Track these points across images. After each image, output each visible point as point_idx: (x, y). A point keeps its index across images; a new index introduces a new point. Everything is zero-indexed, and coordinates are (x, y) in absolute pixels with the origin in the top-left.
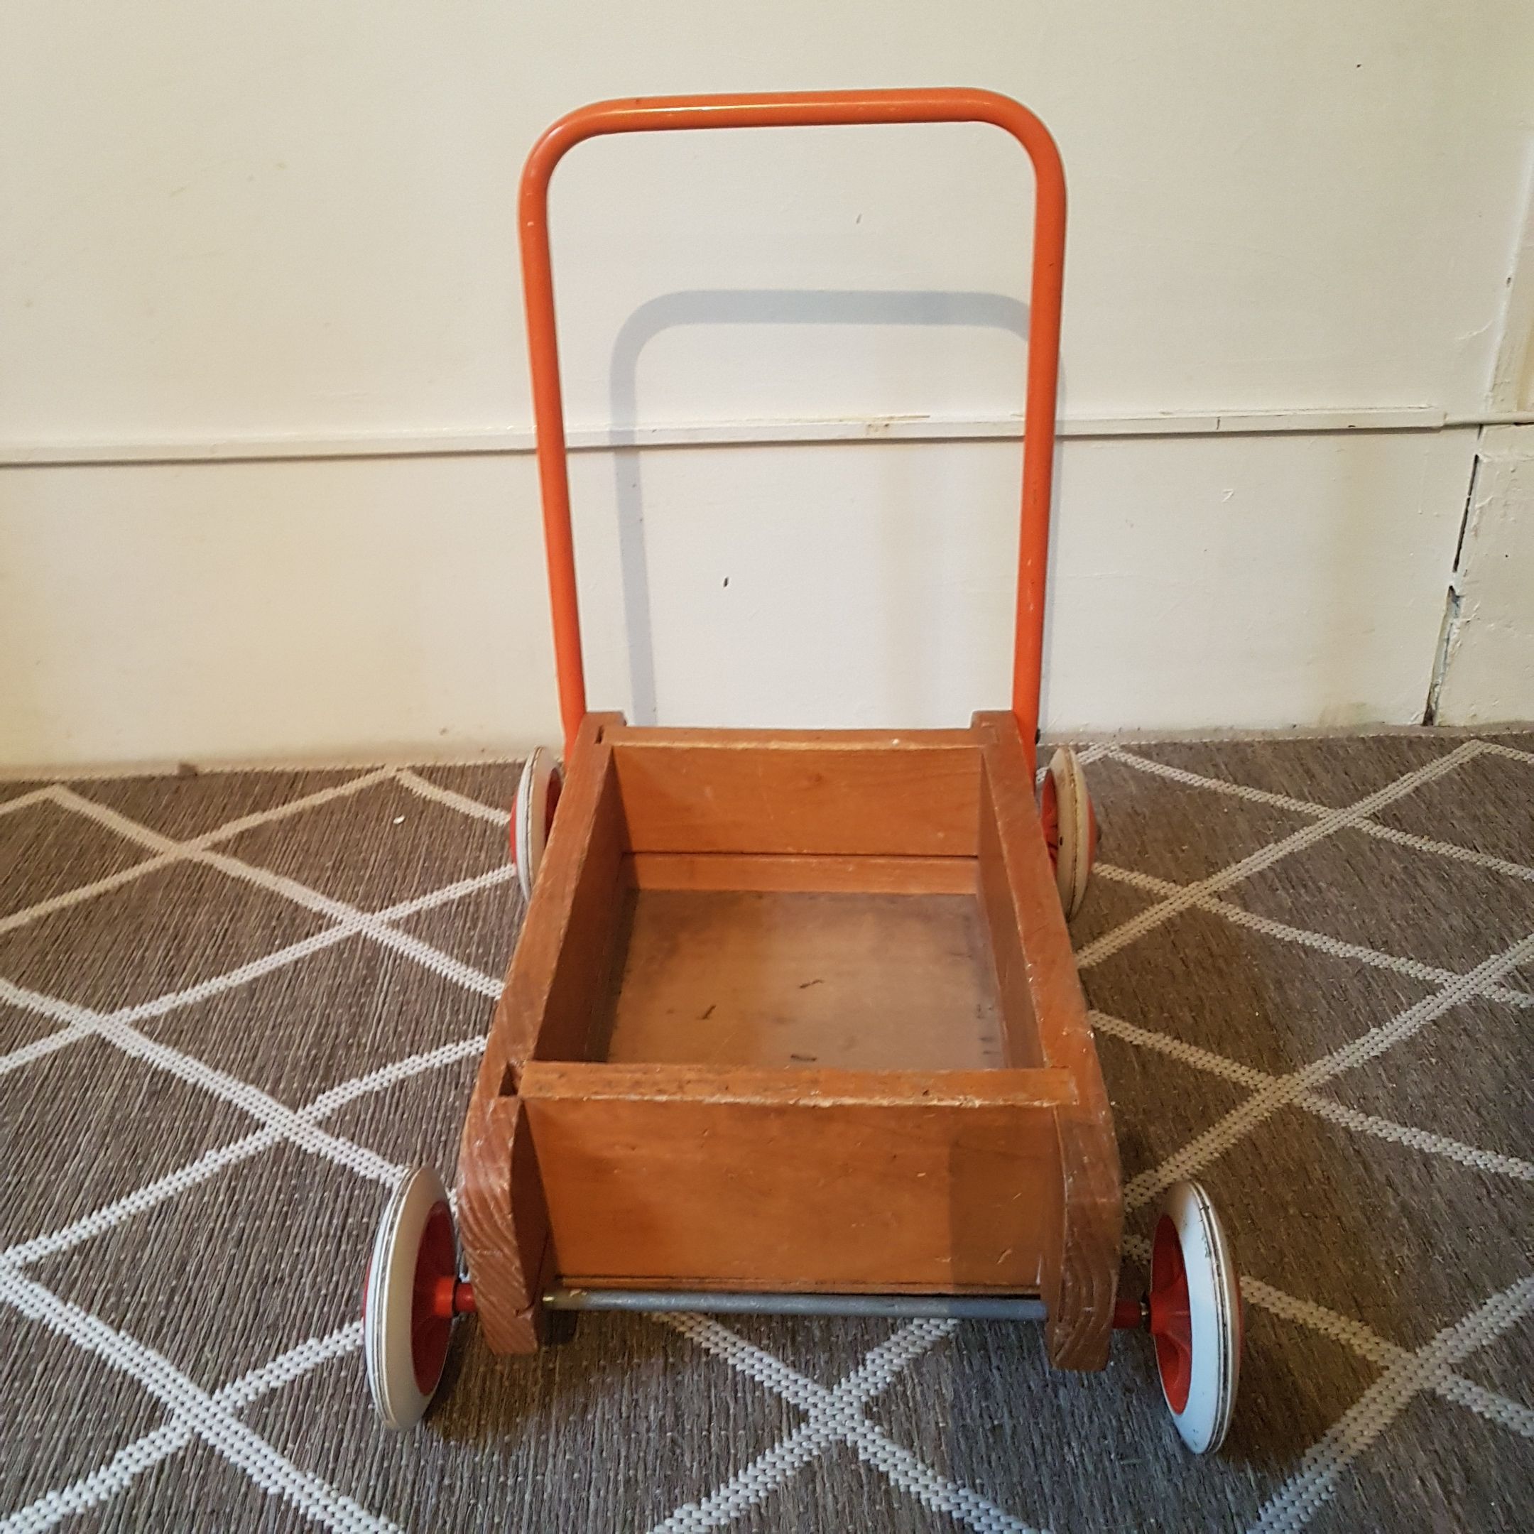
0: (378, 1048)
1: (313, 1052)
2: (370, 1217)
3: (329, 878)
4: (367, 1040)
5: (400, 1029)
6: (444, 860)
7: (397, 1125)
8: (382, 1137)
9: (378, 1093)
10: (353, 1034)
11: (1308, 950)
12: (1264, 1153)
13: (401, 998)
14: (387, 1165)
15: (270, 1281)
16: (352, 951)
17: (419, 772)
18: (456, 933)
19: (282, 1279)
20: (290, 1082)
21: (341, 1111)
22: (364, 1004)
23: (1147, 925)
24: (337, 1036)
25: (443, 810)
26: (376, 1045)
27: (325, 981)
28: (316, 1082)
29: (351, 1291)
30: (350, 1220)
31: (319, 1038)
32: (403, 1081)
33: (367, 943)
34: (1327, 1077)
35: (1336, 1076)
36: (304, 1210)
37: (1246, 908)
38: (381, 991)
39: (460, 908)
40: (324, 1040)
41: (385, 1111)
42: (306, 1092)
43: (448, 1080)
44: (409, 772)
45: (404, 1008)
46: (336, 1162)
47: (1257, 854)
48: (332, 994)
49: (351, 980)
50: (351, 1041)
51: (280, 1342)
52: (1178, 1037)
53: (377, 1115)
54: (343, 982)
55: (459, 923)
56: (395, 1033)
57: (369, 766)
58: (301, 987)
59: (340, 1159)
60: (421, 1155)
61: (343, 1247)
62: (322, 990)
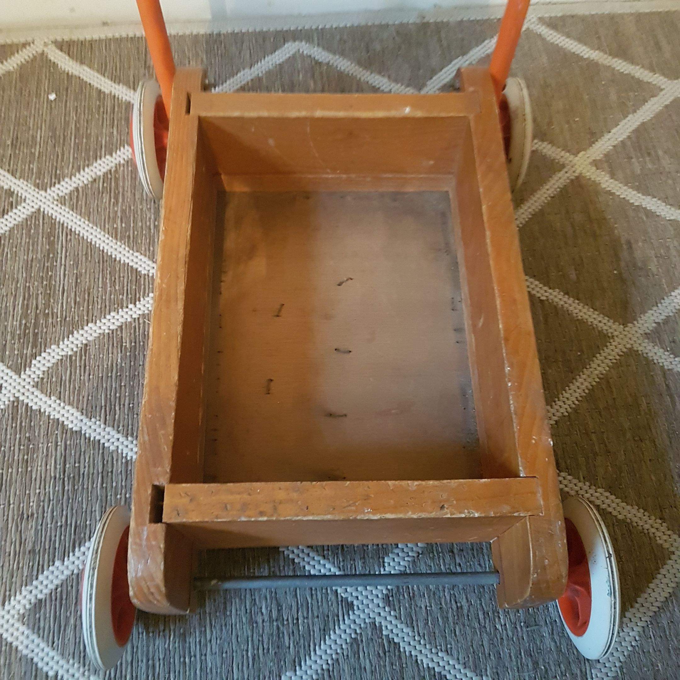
0: (66, 318)
1: (24, 322)
2: (79, 462)
3: (11, 155)
4: (57, 309)
5: (78, 299)
6: (88, 137)
7: (87, 384)
8: (79, 395)
9: (71, 356)
10: (47, 305)
11: (649, 214)
12: (614, 390)
13: (75, 272)
14: (85, 420)
15: (25, 516)
16: (37, 226)
17: (61, 46)
18: (105, 209)
19: (32, 515)
20: (12, 350)
21: (48, 373)
22: (51, 276)
23: (551, 192)
24: (37, 308)
25: (83, 85)
26: (64, 316)
27: (22, 257)
28: (29, 348)
29: (76, 522)
30: (67, 466)
31: (26, 307)
32: (86, 345)
33: (46, 218)
34: (654, 325)
35: (658, 323)
36: (37, 457)
37: (613, 176)
38: (61, 265)
39: (105, 185)
40: (29, 311)
41: (78, 371)
42: (24, 358)
43: (115, 345)
44: (53, 45)
45: (79, 281)
46: (52, 417)
47: (622, 124)
48: (28, 266)
49: (39, 256)
50: (47, 311)
51: (39, 565)
52: (566, 293)
53: (73, 377)
54: (34, 257)
55: (106, 198)
56: (75, 304)
57: (23, 40)
58: (6, 263)
59: (55, 415)
60: (105, 409)
61: (66, 488)
62: (21, 264)
